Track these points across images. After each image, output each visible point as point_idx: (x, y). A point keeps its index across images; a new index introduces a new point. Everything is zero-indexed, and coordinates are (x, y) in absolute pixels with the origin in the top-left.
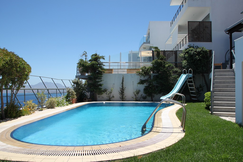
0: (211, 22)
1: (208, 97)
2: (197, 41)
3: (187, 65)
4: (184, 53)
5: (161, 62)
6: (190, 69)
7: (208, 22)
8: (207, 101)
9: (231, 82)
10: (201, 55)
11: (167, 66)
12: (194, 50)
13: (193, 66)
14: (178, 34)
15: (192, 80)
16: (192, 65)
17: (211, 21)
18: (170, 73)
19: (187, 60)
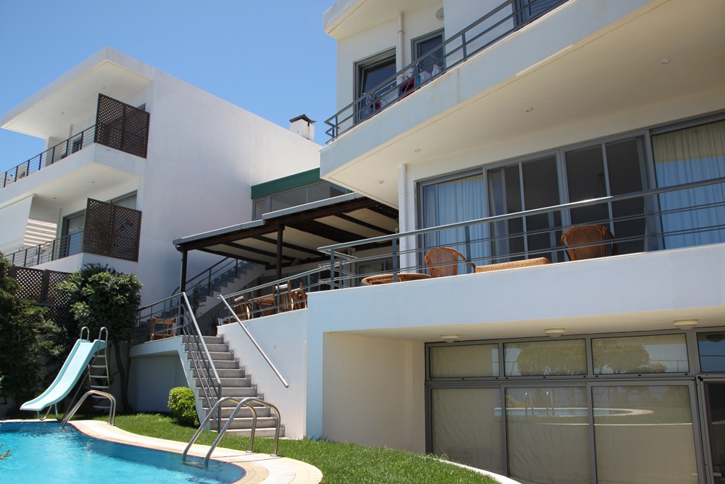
0: (140, 213)
1: (187, 399)
2: (104, 255)
3: (90, 315)
4: (80, 283)
5: (10, 301)
6: (102, 328)
7: (132, 210)
8: (187, 409)
9: (227, 366)
10: (127, 295)
11: (32, 313)
12: (113, 279)
13: (105, 319)
14: (30, 218)
15: (105, 356)
16: (103, 319)
17: (138, 209)
18: (34, 334)
19: (91, 302)
